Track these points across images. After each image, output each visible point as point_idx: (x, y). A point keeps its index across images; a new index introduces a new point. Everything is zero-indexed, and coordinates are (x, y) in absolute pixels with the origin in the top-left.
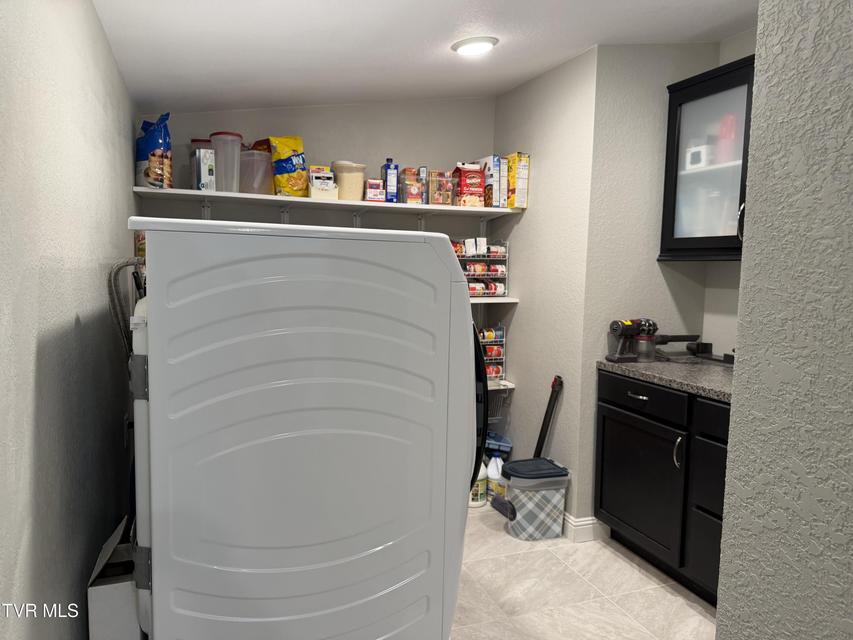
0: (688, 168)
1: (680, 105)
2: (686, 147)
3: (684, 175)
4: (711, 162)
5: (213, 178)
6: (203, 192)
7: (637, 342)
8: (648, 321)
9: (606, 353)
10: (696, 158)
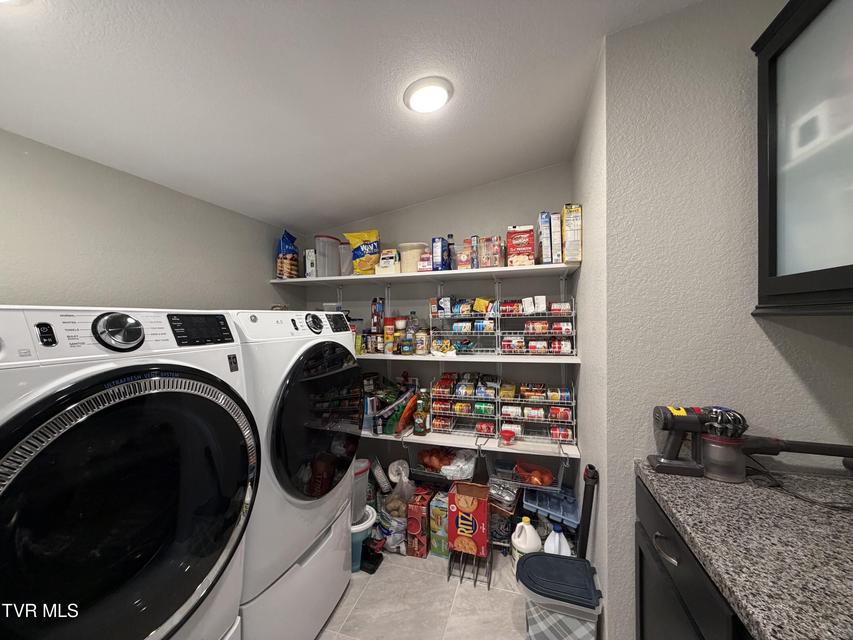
5: (314, 268)
6: (308, 279)
7: (703, 444)
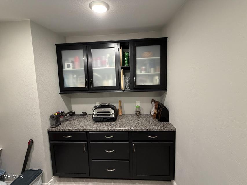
0: (66, 69)
1: (61, 50)
2: (65, 63)
3: (65, 70)
4: (73, 68)
7: (59, 119)
8: (61, 111)
9: (50, 125)
10: (69, 66)
